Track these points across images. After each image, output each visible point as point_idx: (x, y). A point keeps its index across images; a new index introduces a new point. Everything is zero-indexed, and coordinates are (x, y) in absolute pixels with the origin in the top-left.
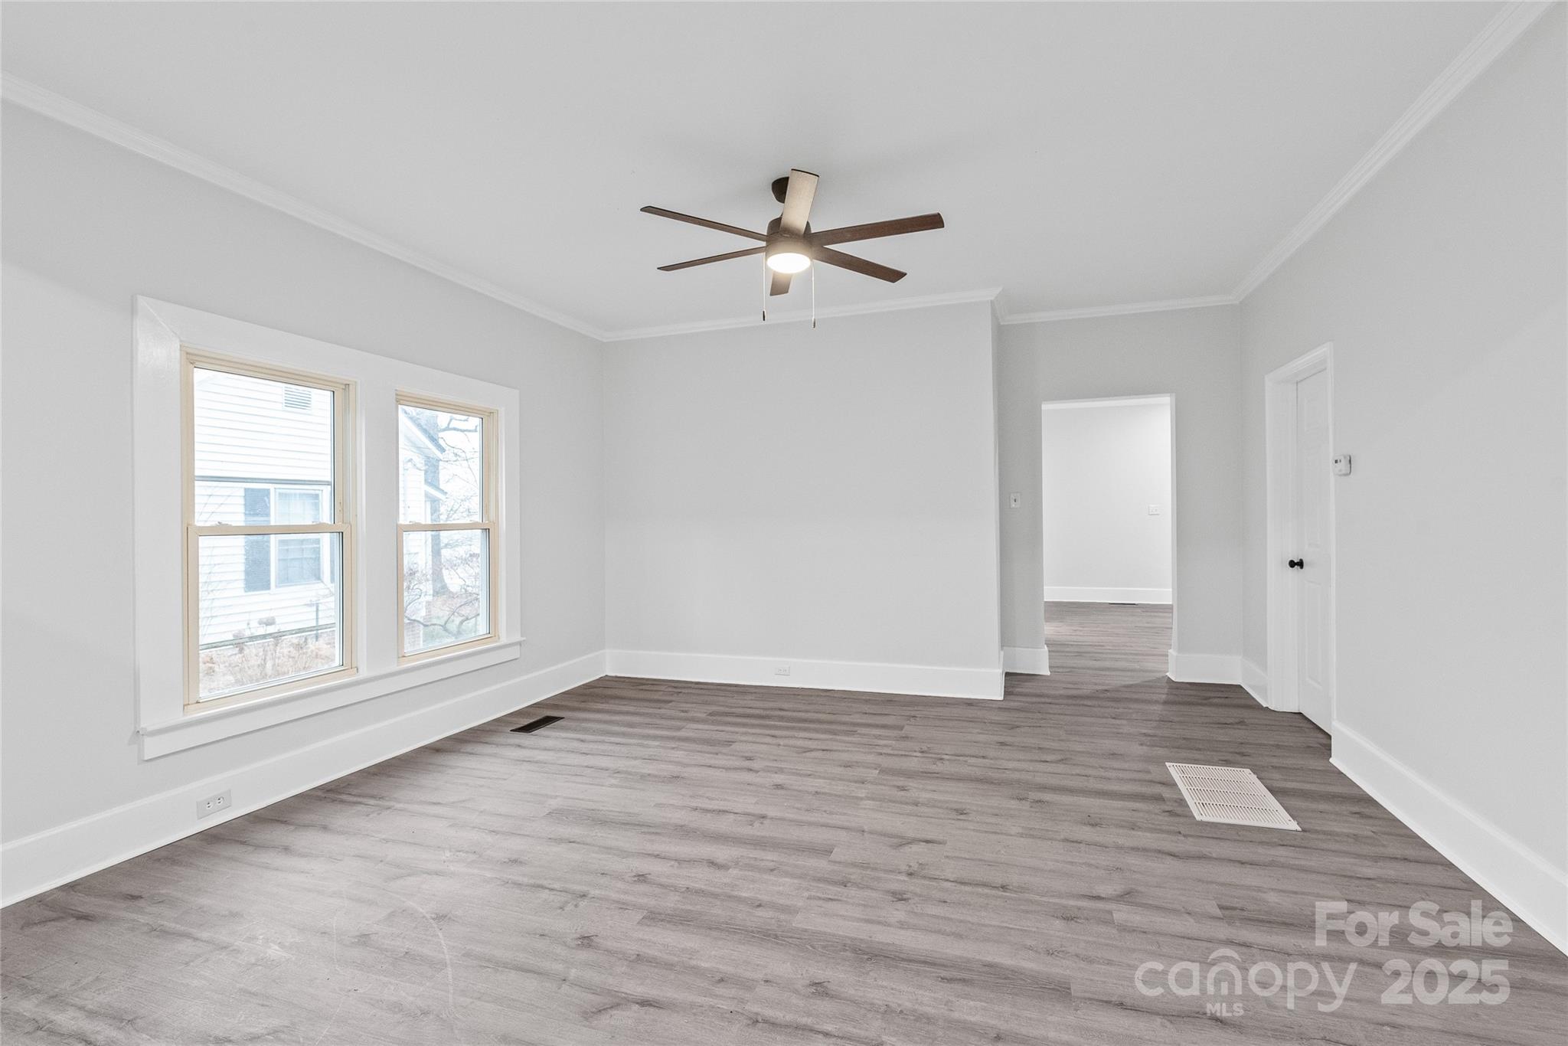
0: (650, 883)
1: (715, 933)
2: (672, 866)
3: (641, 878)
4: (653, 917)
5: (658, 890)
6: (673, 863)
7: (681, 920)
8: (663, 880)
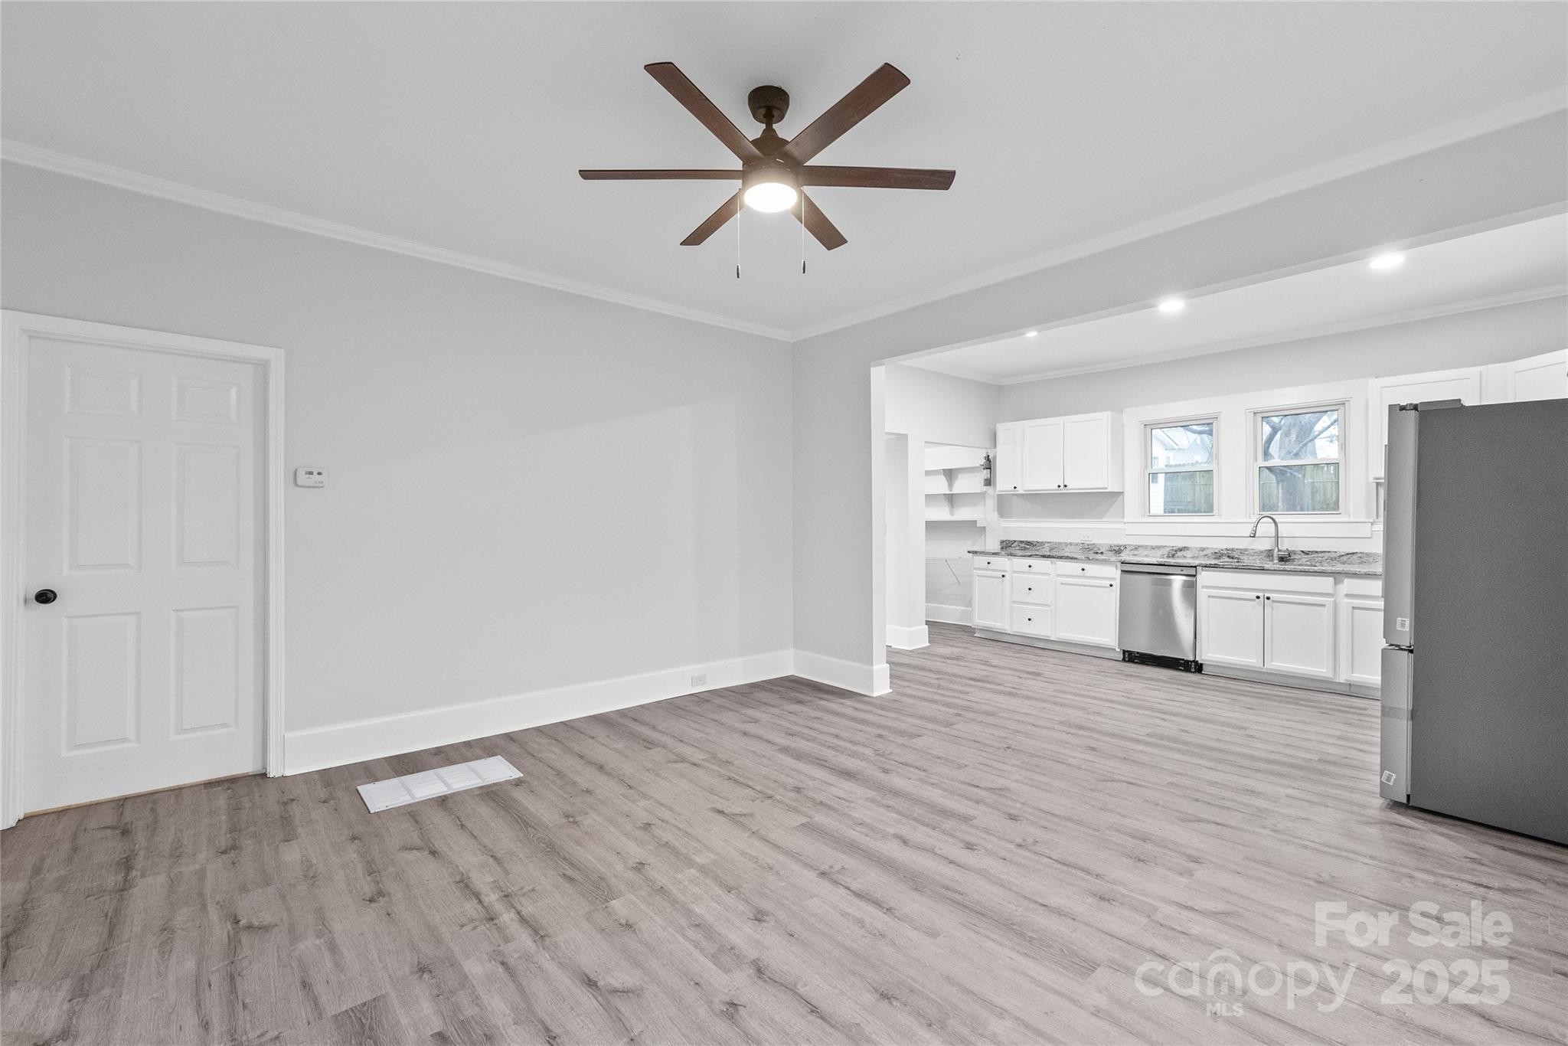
0: (965, 841)
1: (928, 802)
2: (941, 849)
3: (970, 847)
4: (965, 819)
5: (958, 834)
6: (939, 852)
7: (945, 813)
8: (951, 840)
